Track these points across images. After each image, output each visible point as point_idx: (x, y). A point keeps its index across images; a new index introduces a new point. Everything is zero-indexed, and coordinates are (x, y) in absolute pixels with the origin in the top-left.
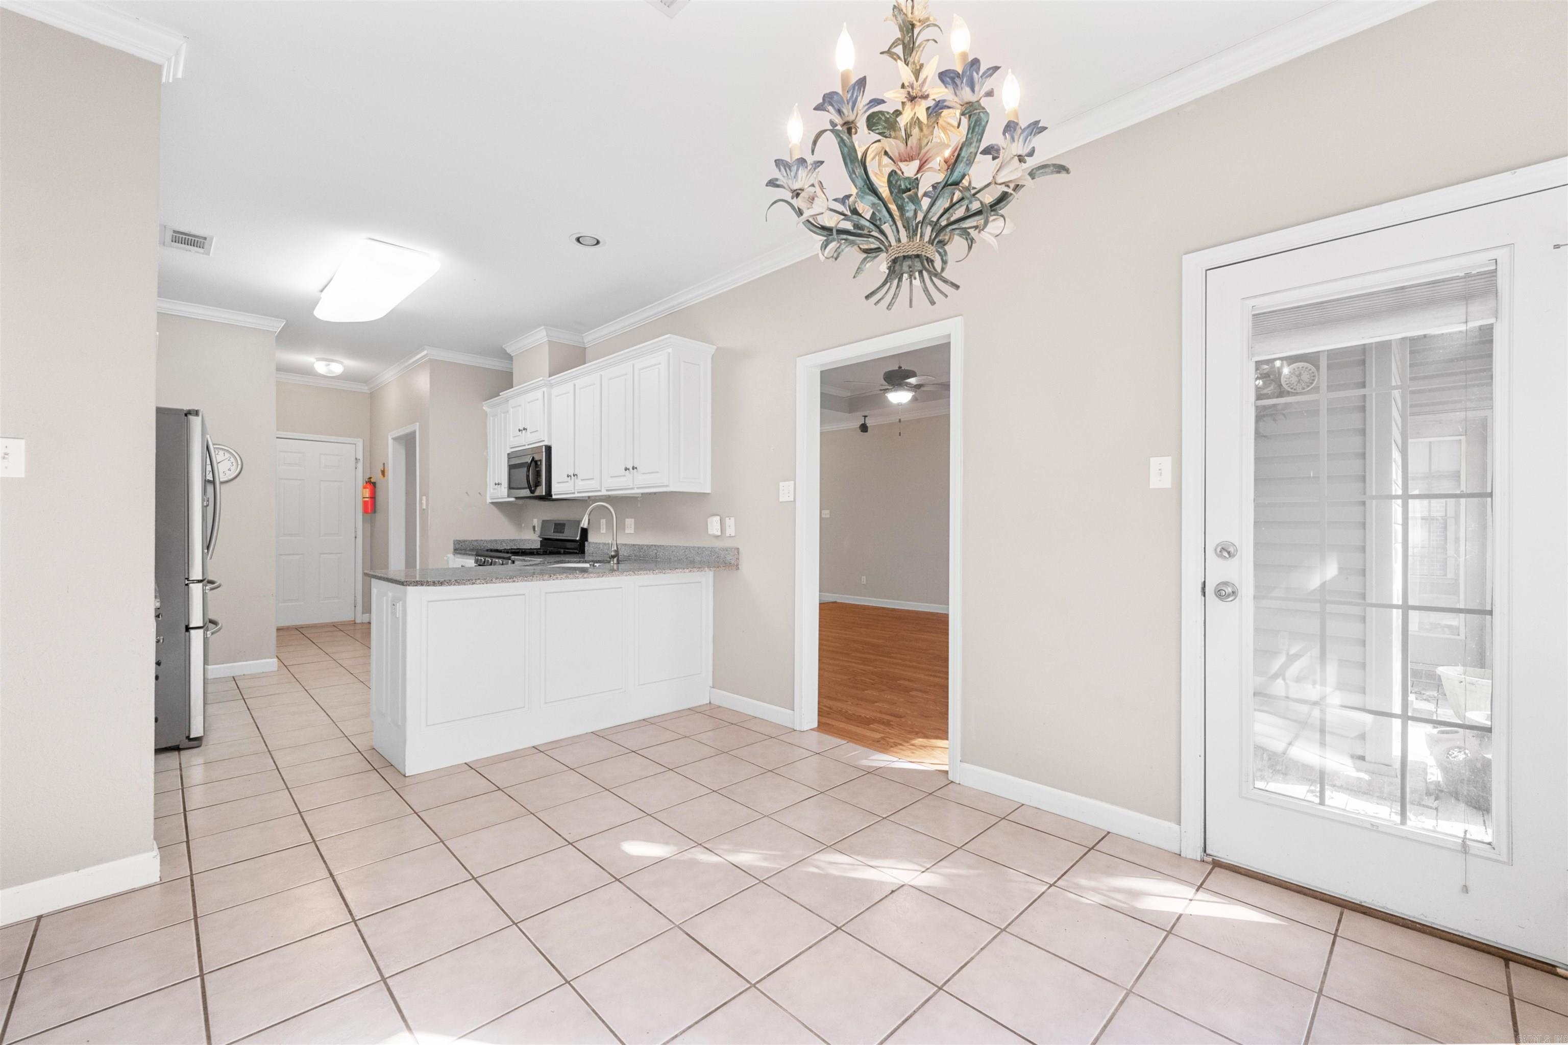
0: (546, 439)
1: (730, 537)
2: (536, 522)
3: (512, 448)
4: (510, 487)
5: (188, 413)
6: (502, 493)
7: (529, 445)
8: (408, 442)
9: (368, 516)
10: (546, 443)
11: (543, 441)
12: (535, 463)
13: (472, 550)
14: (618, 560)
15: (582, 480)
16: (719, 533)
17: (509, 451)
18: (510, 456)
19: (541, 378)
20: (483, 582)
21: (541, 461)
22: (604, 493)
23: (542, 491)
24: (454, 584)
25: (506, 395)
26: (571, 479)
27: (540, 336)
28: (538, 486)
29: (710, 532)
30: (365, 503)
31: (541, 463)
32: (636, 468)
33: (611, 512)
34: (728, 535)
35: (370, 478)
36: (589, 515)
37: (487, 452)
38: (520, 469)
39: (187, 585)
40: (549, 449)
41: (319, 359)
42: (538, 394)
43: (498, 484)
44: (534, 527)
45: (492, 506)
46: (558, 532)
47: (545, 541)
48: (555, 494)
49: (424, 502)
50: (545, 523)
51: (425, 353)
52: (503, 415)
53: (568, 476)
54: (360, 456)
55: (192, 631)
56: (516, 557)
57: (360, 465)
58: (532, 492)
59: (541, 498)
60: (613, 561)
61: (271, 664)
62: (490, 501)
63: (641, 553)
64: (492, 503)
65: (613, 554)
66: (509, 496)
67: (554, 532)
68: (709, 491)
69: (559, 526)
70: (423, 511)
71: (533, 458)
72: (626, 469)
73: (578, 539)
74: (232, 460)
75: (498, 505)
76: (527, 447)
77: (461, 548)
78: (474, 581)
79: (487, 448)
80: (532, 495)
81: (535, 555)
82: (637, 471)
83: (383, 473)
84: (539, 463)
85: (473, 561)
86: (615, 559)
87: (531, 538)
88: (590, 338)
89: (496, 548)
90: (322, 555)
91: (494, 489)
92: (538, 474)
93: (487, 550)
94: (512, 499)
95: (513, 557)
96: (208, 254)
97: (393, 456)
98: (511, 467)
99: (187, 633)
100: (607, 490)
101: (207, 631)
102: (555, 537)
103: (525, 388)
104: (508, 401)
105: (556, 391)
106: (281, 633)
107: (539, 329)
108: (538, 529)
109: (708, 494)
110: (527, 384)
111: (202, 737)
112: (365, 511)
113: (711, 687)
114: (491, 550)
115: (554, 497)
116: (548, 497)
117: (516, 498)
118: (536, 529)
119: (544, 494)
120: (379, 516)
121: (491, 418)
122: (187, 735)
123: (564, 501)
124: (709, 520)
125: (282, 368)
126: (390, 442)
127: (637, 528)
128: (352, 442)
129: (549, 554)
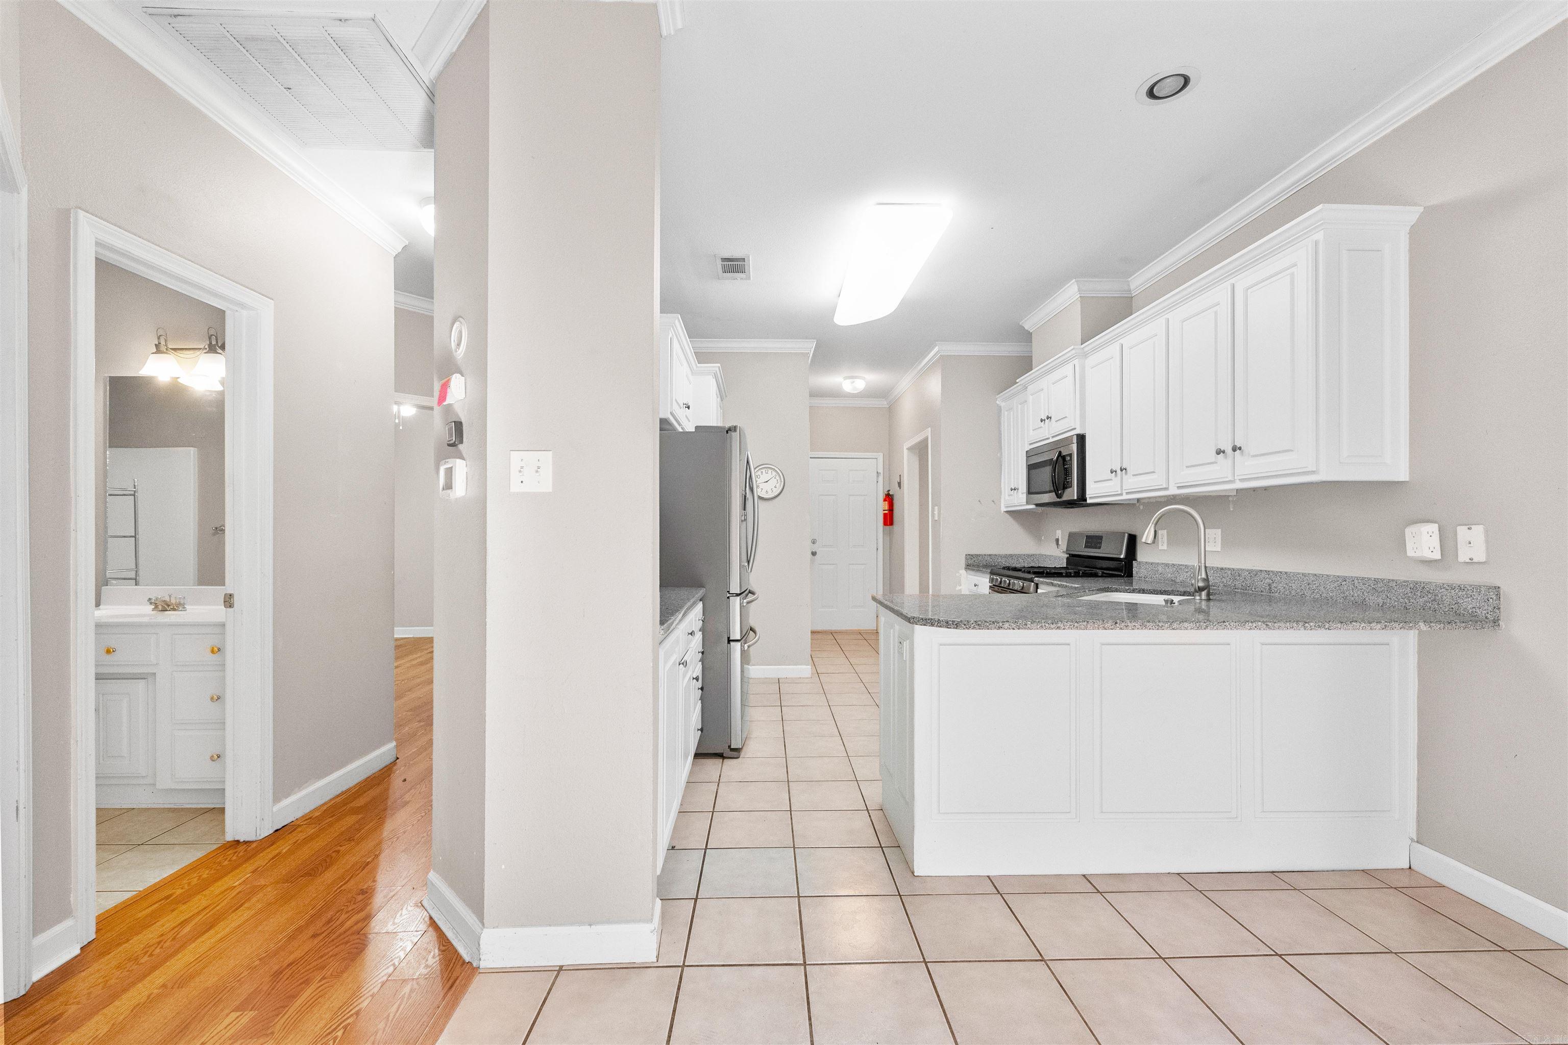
0: (1078, 427)
1: (1471, 562)
2: (1061, 534)
3: (1030, 444)
4: (1030, 492)
5: (728, 431)
6: (1020, 500)
7: (1053, 437)
8: (921, 450)
9: (888, 527)
10: (1078, 431)
11: (1075, 429)
12: (1063, 459)
13: (986, 566)
14: (1208, 594)
15: (1134, 475)
16: (1437, 556)
17: (1028, 448)
18: (1029, 454)
19: (1072, 347)
20: (1014, 626)
21: (1070, 455)
22: (1173, 491)
23: (1072, 493)
24: (974, 628)
25: (1022, 382)
26: (1116, 475)
27: (1070, 293)
28: (1066, 488)
29: (1410, 553)
30: (885, 515)
31: (1071, 459)
32: (1240, 448)
33: (1196, 520)
34: (1463, 557)
35: (889, 491)
36: (1156, 524)
37: (1001, 454)
38: (1042, 469)
39: (728, 598)
40: (1081, 439)
41: (846, 378)
42: (1068, 369)
43: (1015, 489)
44: (1057, 540)
45: (1007, 516)
46: (1090, 547)
47: (1073, 558)
48: (1090, 498)
49: (936, 512)
50: (1072, 536)
51: (936, 349)
52: (1020, 406)
53: (1112, 472)
54: (881, 471)
55: (732, 643)
56: (1041, 579)
57: (881, 479)
58: (1059, 496)
59: (1071, 504)
60: (1200, 595)
61: (806, 670)
62: (1005, 510)
63: (1237, 583)
64: (1007, 512)
65: (1201, 584)
66: (1028, 503)
67: (1086, 547)
68: (1403, 475)
69: (1094, 540)
70: (935, 522)
71: (1060, 452)
72: (1219, 452)
73: (1122, 556)
74: (778, 478)
75: (1015, 514)
76: (1051, 440)
77: (974, 564)
78: (1001, 624)
79: (1001, 448)
80: (1058, 500)
81: (1064, 577)
82: (1242, 454)
83: (899, 484)
84: (1068, 458)
85: (988, 580)
86: (1204, 593)
87: (1056, 556)
88: (1138, 282)
89: (1014, 566)
90: (850, 566)
91: (1009, 495)
92: (1067, 472)
93: (1004, 568)
94: (1033, 507)
95: (1036, 579)
96: (748, 278)
97: (908, 466)
98: (1031, 468)
99: (729, 645)
100: (1179, 487)
101: (745, 643)
102: (1086, 554)
103: (1051, 365)
104: (1027, 388)
105: (1091, 361)
106: (817, 636)
107: (1068, 285)
108: (1063, 545)
109: (1408, 481)
110: (1052, 360)
111: (740, 749)
112: (885, 524)
113: (1412, 840)
114: (1008, 568)
115: (1089, 501)
116: (1081, 501)
117: (1037, 505)
118: (1060, 543)
119: (1076, 498)
120: (896, 527)
121: (1006, 413)
122: (729, 745)
123: (1105, 506)
124: (1408, 531)
125: (815, 394)
126: (906, 452)
127: (1225, 542)
128: (873, 457)
129: (1081, 577)
